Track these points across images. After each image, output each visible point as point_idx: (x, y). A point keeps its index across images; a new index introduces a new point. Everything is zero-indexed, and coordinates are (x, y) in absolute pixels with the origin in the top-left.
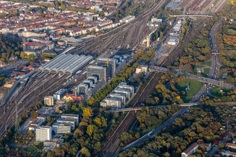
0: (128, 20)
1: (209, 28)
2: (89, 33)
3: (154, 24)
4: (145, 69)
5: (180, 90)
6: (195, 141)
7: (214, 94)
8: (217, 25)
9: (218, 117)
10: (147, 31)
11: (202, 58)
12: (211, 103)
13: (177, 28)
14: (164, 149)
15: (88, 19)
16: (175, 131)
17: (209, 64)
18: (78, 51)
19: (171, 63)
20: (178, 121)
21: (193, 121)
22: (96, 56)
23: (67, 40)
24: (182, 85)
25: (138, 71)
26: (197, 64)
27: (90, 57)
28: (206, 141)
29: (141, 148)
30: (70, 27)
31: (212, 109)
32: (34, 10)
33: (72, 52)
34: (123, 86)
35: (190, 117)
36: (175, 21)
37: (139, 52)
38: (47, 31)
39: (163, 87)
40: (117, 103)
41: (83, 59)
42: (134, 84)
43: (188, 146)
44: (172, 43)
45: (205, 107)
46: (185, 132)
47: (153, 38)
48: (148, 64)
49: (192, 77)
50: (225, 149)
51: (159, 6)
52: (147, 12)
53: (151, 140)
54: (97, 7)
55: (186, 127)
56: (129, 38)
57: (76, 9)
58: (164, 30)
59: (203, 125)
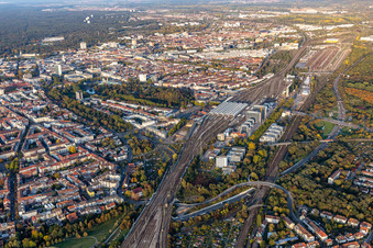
0: (269, 76)
1: (331, 82)
2: (241, 87)
3: (289, 79)
4: (288, 113)
5: (318, 129)
6: (337, 169)
7: (345, 133)
8: (337, 80)
9: (351, 151)
10: (284, 84)
11: (331, 105)
12: (344, 140)
13: (307, 81)
14: (314, 175)
15: (239, 76)
16: (321, 161)
17: (337, 109)
18: (236, 100)
19: (308, 108)
20: (321, 154)
21: (332, 153)
22: (249, 103)
23: (226, 92)
24: (319, 126)
25: (284, 115)
26: (327, 109)
27: (246, 105)
28: (345, 169)
29: (297, 173)
30: (227, 82)
31: (345, 144)
32: (198, 70)
33: (232, 101)
34: (274, 126)
35: (330, 151)
36: (305, 77)
37: (282, 100)
38: (211, 85)
39: (305, 127)
40: (273, 139)
41: (242, 106)
42: (282, 124)
43: (332, 173)
44: (305, 93)
45: (340, 143)
46: (329, 161)
47: (290, 91)
48: (289, 109)
49: (325, 120)
50: (362, 175)
51: (290, 65)
52: (282, 70)
53: (304, 168)
54: (244, 67)
55: (328, 158)
56: (272, 90)
57: (230, 69)
58: (297, 84)
59: (341, 156)
